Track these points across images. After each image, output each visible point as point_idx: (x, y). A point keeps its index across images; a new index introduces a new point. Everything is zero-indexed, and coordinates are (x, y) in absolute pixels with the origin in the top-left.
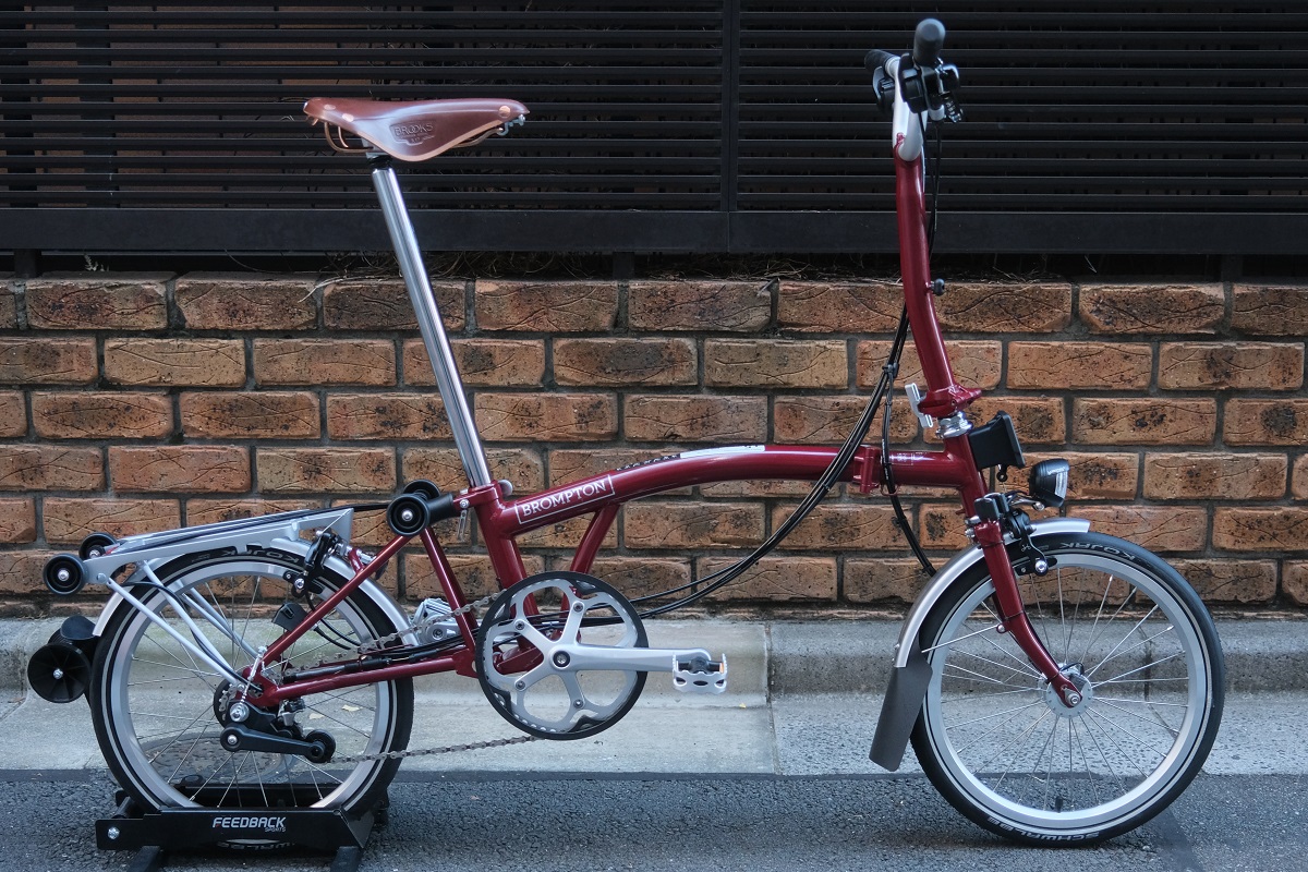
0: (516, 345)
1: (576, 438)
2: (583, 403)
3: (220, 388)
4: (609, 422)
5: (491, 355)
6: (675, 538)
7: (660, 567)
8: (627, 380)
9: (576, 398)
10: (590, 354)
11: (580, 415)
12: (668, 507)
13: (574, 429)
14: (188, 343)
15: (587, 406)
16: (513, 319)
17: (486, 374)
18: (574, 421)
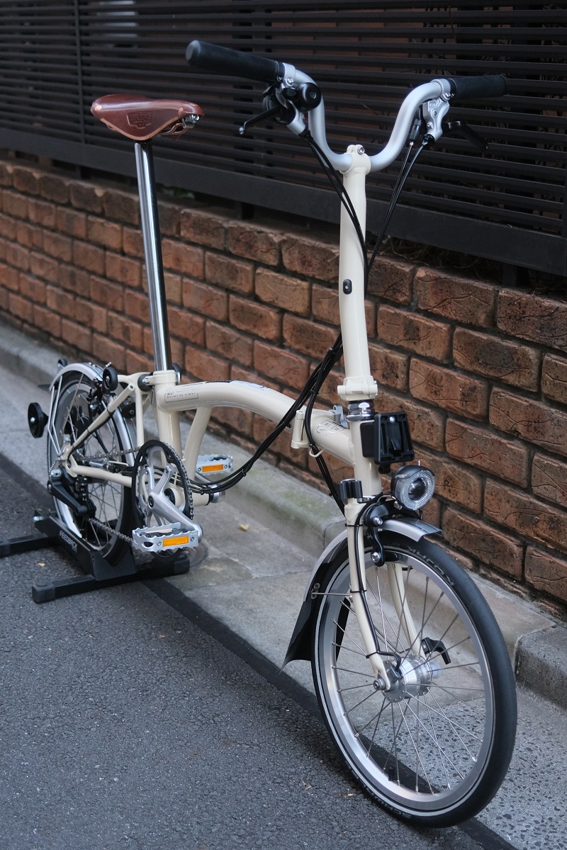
0: (432, 325)
1: (460, 412)
2: (465, 385)
3: (296, 314)
4: (479, 406)
5: (418, 329)
6: (512, 521)
7: (501, 541)
8: (492, 373)
9: (461, 378)
10: (471, 344)
11: (463, 394)
12: (509, 492)
13: (458, 404)
14: (286, 279)
15: (467, 387)
16: (431, 303)
17: (415, 343)
18: (459, 397)
